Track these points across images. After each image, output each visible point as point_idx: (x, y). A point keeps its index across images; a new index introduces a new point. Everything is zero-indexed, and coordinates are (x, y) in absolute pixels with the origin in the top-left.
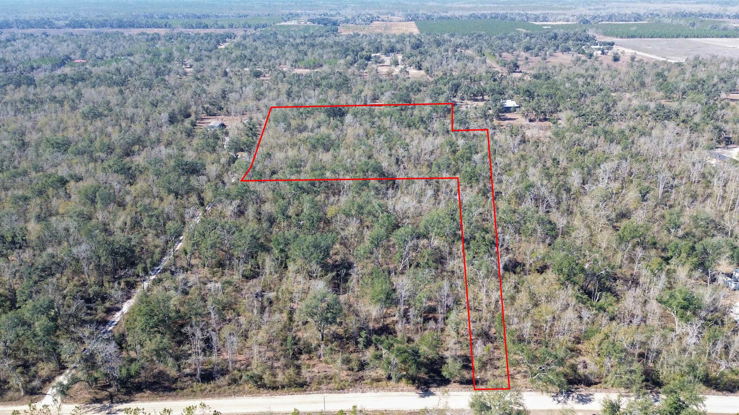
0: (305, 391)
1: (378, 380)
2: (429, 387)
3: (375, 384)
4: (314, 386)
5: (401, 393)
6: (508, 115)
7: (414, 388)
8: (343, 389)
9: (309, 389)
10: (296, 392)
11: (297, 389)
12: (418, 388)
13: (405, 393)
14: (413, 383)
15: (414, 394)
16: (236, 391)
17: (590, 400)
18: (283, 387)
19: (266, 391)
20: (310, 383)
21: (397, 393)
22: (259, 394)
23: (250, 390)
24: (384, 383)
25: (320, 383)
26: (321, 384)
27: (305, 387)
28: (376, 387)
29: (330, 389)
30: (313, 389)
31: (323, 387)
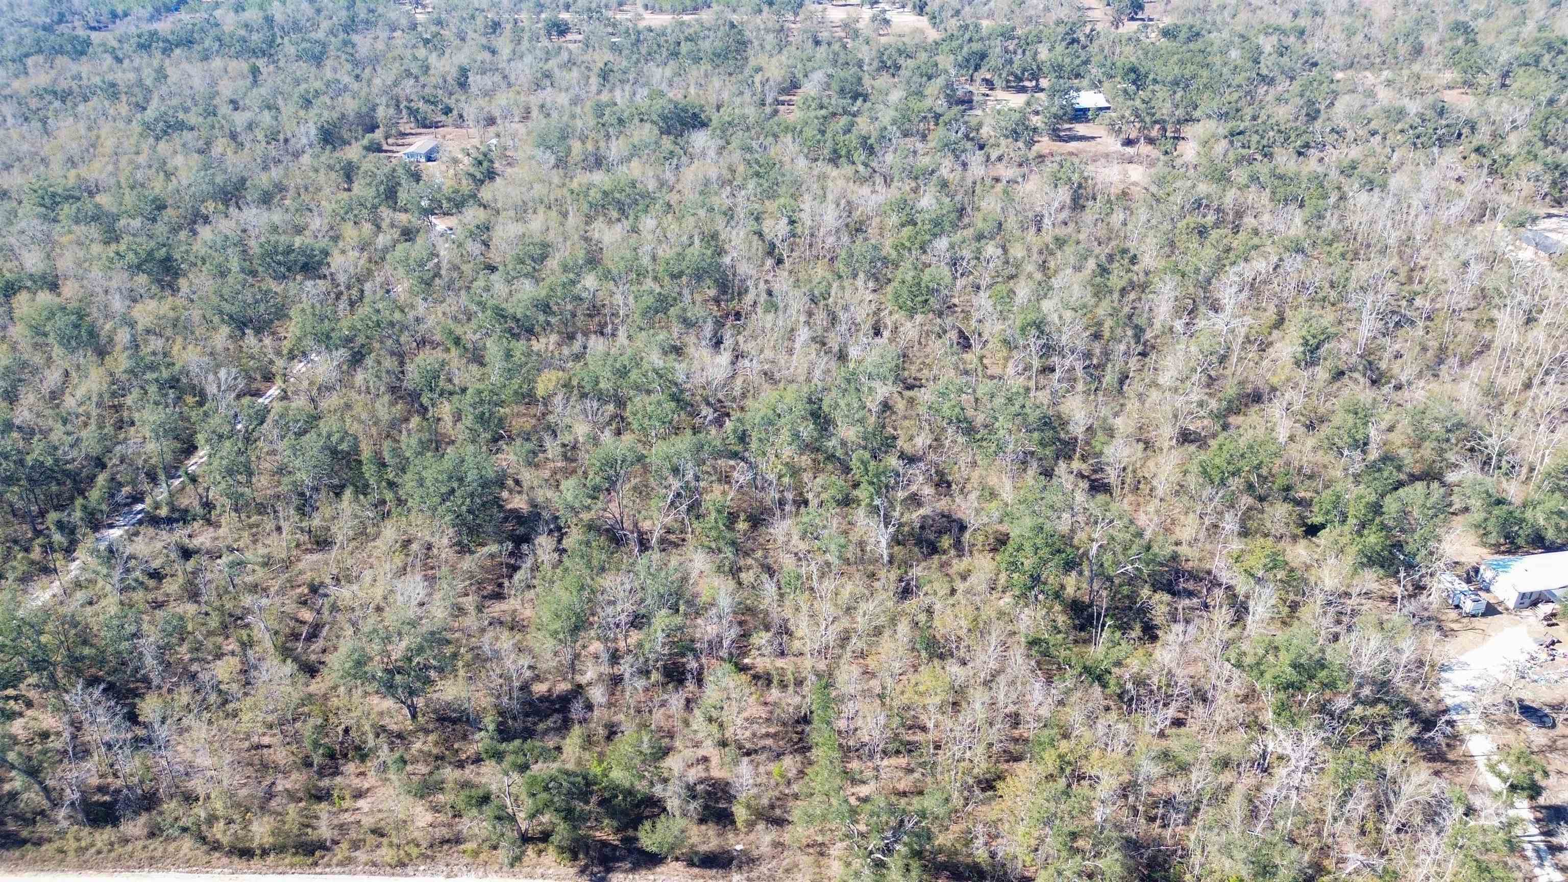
3: (483, 855)
6: (1081, 129)
8: (403, 865)
9: (328, 857)
10: (292, 865)
12: (582, 871)
14: (575, 858)
16: (158, 854)
18: (265, 853)
19: (225, 861)
20: (333, 843)
22: (206, 867)
23: (190, 855)
26: (357, 849)
28: (485, 864)
30: (335, 861)
31: (361, 856)
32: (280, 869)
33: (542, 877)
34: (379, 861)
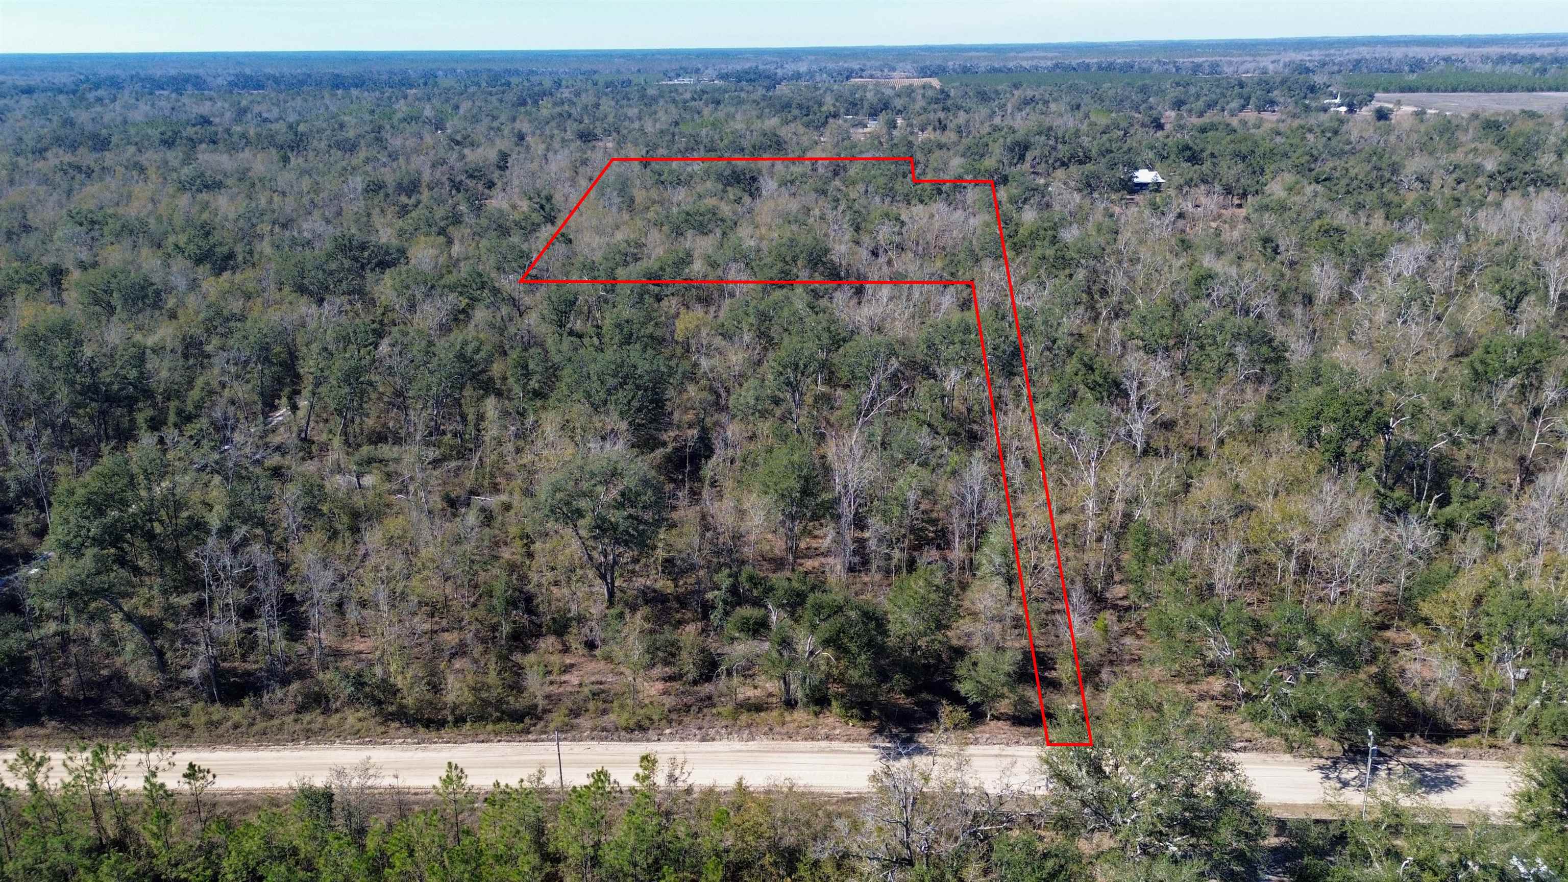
0: (528, 732)
1: (758, 707)
3: (744, 717)
4: (557, 718)
5: (824, 744)
7: (866, 732)
9: (541, 724)
10: (496, 734)
11: (502, 725)
12: (879, 731)
13: (836, 744)
14: (866, 717)
15: (864, 747)
16: (315, 726)
17: (1450, 783)
18: (460, 720)
19: (407, 731)
20: (546, 711)
21: (809, 744)
22: (382, 738)
23: (359, 725)
24: (775, 713)
25: (575, 713)
26: (577, 715)
27: (527, 720)
28: (749, 726)
29: (604, 729)
30: (552, 726)
31: (584, 722)
32: (481, 737)
33: (828, 737)
34: (609, 726)
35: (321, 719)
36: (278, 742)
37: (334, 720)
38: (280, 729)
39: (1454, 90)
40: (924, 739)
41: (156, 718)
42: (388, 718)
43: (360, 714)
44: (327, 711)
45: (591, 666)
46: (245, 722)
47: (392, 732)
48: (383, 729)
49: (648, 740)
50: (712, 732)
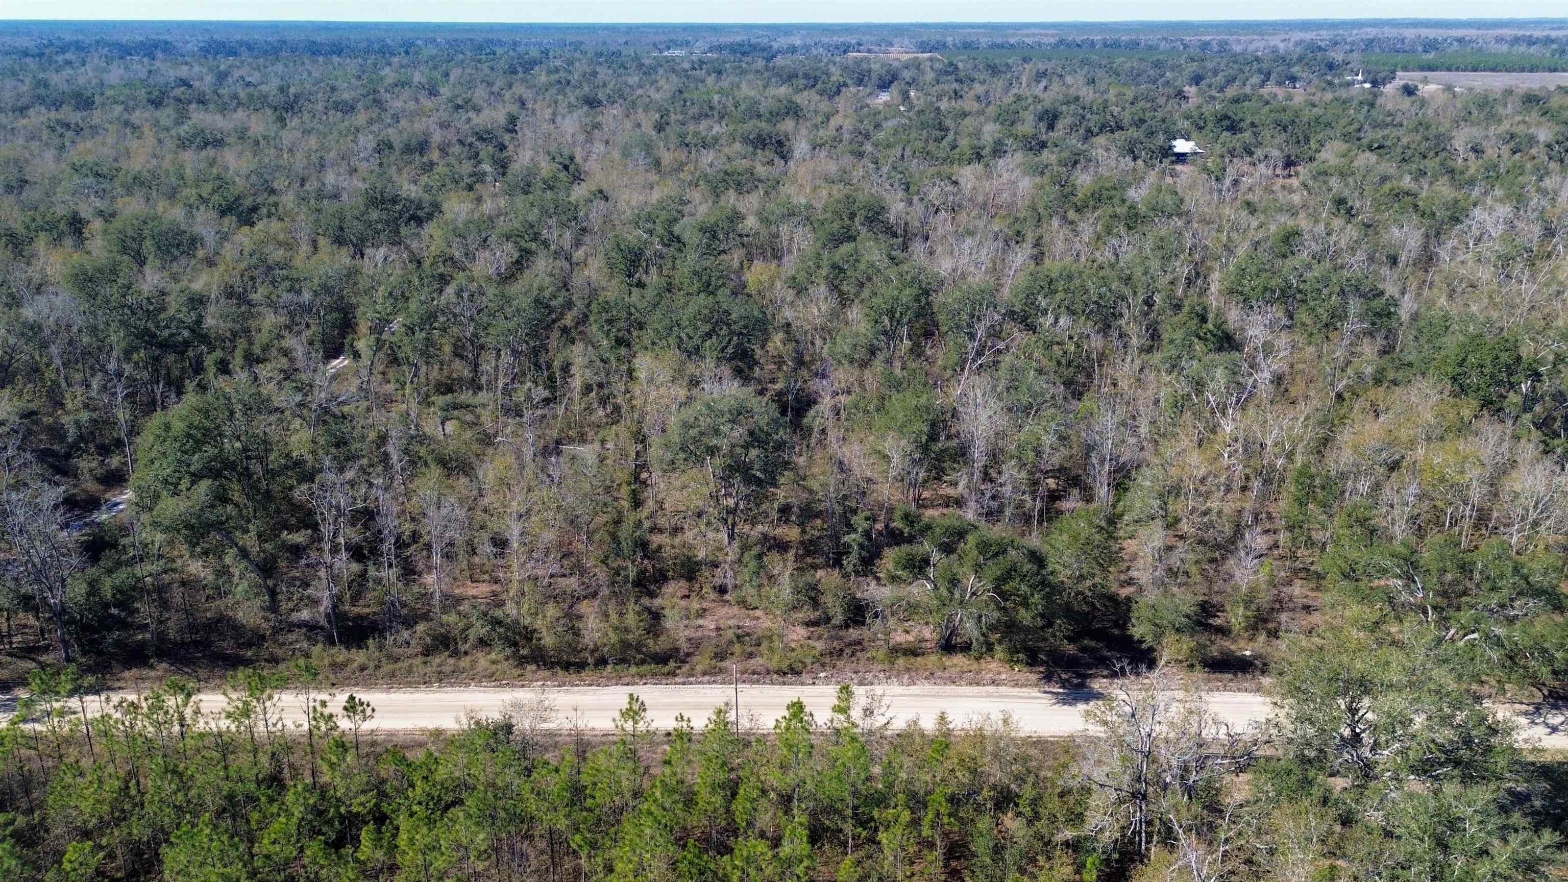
0: (675, 675)
1: (913, 652)
2: (1085, 677)
3: (901, 662)
4: (702, 662)
5: (991, 689)
7: (1033, 677)
8: (797, 673)
9: (686, 668)
10: (641, 676)
11: (644, 668)
12: (1048, 678)
13: (1003, 689)
14: (1032, 661)
15: (1035, 692)
16: (447, 669)
18: (602, 662)
19: (543, 673)
20: (688, 655)
21: (975, 689)
22: (519, 681)
23: (494, 668)
24: (933, 658)
25: (721, 656)
26: (723, 659)
27: (672, 664)
28: (908, 670)
29: (754, 673)
30: (699, 668)
31: (732, 665)
32: (626, 680)
33: (993, 682)
34: (759, 669)
35: (451, 661)
36: (409, 684)
37: (465, 662)
38: (410, 671)
39: (1475, 70)
40: (1097, 685)
41: (274, 660)
42: (522, 661)
43: (493, 656)
44: (455, 654)
45: (723, 611)
46: (372, 665)
47: (528, 675)
48: (519, 672)
49: (802, 684)
50: (869, 676)
